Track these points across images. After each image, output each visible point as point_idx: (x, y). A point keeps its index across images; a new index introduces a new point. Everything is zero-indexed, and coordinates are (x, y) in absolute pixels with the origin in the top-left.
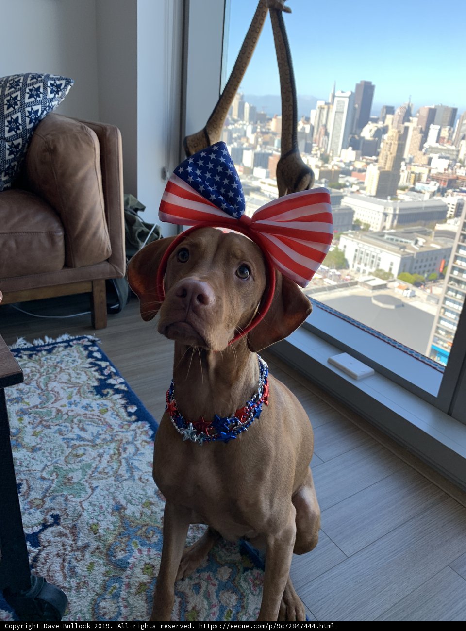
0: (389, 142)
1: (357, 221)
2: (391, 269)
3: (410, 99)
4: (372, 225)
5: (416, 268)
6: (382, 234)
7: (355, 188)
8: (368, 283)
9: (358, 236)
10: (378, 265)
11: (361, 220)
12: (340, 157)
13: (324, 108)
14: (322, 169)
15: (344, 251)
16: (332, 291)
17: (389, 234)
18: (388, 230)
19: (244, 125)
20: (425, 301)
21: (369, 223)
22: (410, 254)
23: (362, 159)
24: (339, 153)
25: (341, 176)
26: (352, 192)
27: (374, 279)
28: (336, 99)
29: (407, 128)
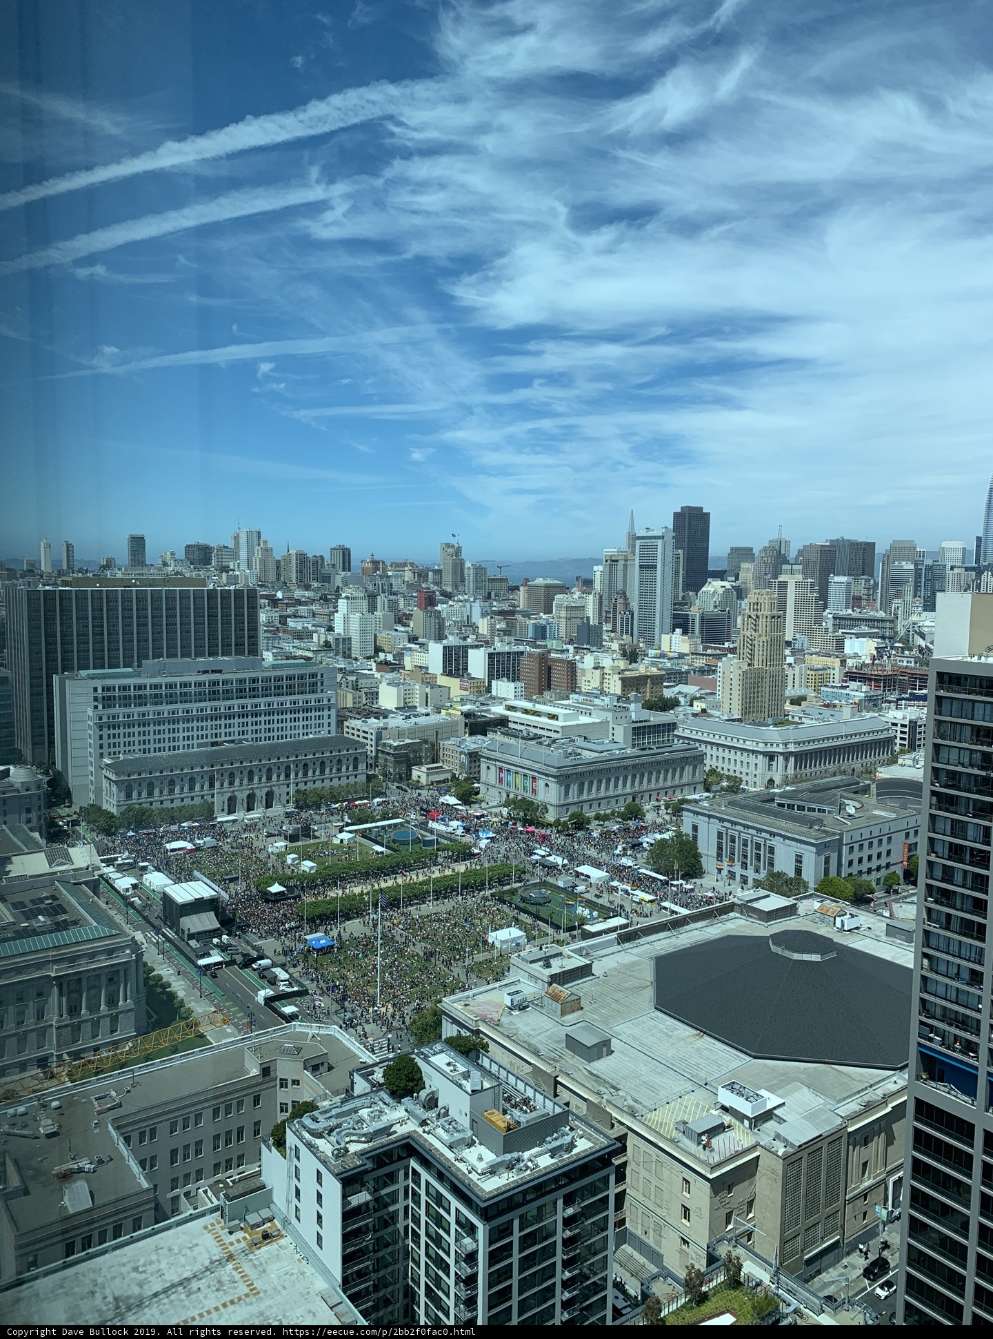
0: (753, 614)
1: (713, 772)
2: (799, 871)
3: (780, 530)
4: (744, 778)
5: (850, 863)
6: (769, 798)
7: (698, 706)
8: (756, 905)
9: (719, 805)
10: (771, 864)
11: (719, 770)
12: (660, 648)
13: (617, 561)
14: (628, 674)
15: (695, 837)
16: (682, 929)
17: (781, 795)
18: (778, 787)
19: (466, 601)
20: (884, 938)
21: (738, 774)
22: (834, 834)
23: (705, 648)
24: (657, 642)
25: (665, 684)
26: (694, 715)
27: (769, 896)
28: (638, 543)
29: (783, 586)
